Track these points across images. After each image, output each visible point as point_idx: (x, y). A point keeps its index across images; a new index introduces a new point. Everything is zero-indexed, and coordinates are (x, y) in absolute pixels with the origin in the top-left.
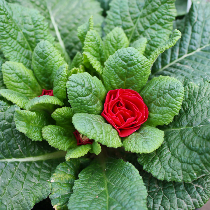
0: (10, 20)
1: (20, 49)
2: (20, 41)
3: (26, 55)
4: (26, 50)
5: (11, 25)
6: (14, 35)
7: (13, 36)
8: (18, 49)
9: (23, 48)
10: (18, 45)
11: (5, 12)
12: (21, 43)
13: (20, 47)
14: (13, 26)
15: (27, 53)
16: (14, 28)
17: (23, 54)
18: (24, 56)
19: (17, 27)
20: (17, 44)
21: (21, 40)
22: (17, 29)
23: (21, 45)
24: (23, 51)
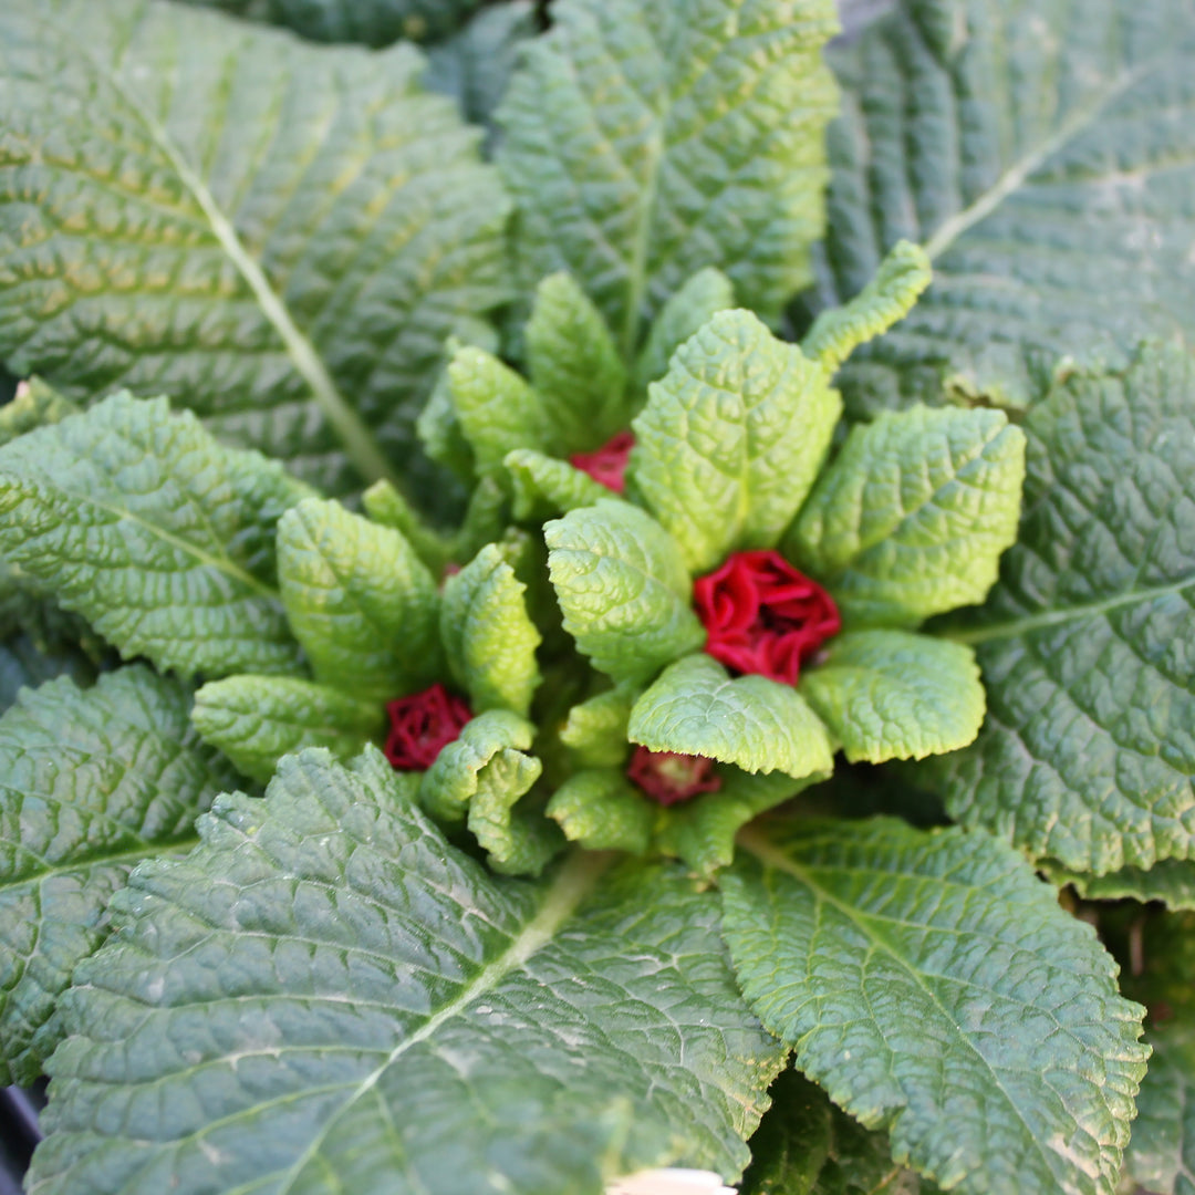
0: (57, 503)
1: (168, 587)
2: (148, 557)
3: (206, 592)
4: (190, 575)
5: (76, 520)
6: (111, 551)
7: (108, 558)
8: (161, 594)
9: (176, 577)
10: (151, 575)
11: (19, 488)
12: (158, 563)
13: (163, 578)
14: (85, 517)
15: (202, 581)
16: (92, 523)
17: (193, 597)
18: (199, 603)
19: (103, 512)
20: (143, 579)
21: (149, 548)
22: (102, 518)
23: (162, 569)
24: (184, 585)
